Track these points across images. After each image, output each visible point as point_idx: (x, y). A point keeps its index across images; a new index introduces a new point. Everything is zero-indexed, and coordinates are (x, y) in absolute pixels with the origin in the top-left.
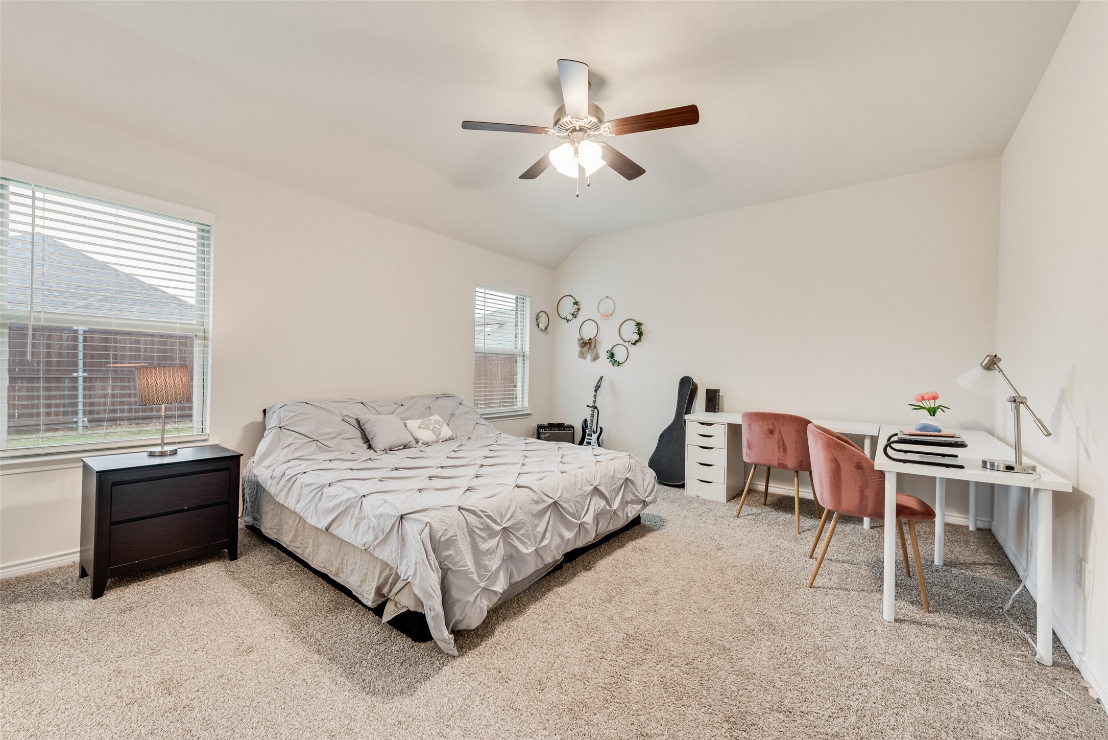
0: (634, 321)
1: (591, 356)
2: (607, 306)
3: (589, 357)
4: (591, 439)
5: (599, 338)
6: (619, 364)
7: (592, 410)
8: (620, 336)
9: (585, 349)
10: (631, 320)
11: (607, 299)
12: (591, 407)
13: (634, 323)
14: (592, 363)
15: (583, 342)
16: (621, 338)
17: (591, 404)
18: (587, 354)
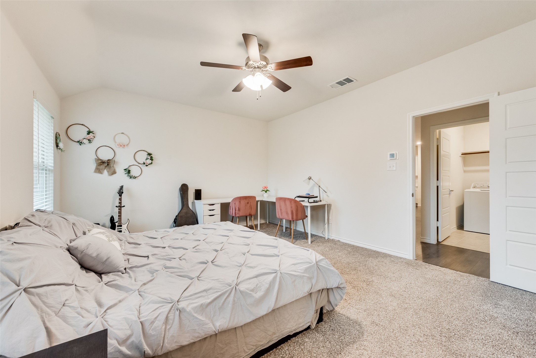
0: (146, 152)
1: (108, 172)
2: (123, 139)
3: (105, 172)
4: (121, 229)
5: (116, 159)
6: (135, 178)
7: (119, 209)
8: (135, 160)
9: (102, 167)
10: (144, 151)
11: (123, 134)
12: (118, 207)
13: (147, 153)
14: (110, 177)
15: (102, 162)
16: (136, 161)
17: (118, 205)
18: (104, 170)
